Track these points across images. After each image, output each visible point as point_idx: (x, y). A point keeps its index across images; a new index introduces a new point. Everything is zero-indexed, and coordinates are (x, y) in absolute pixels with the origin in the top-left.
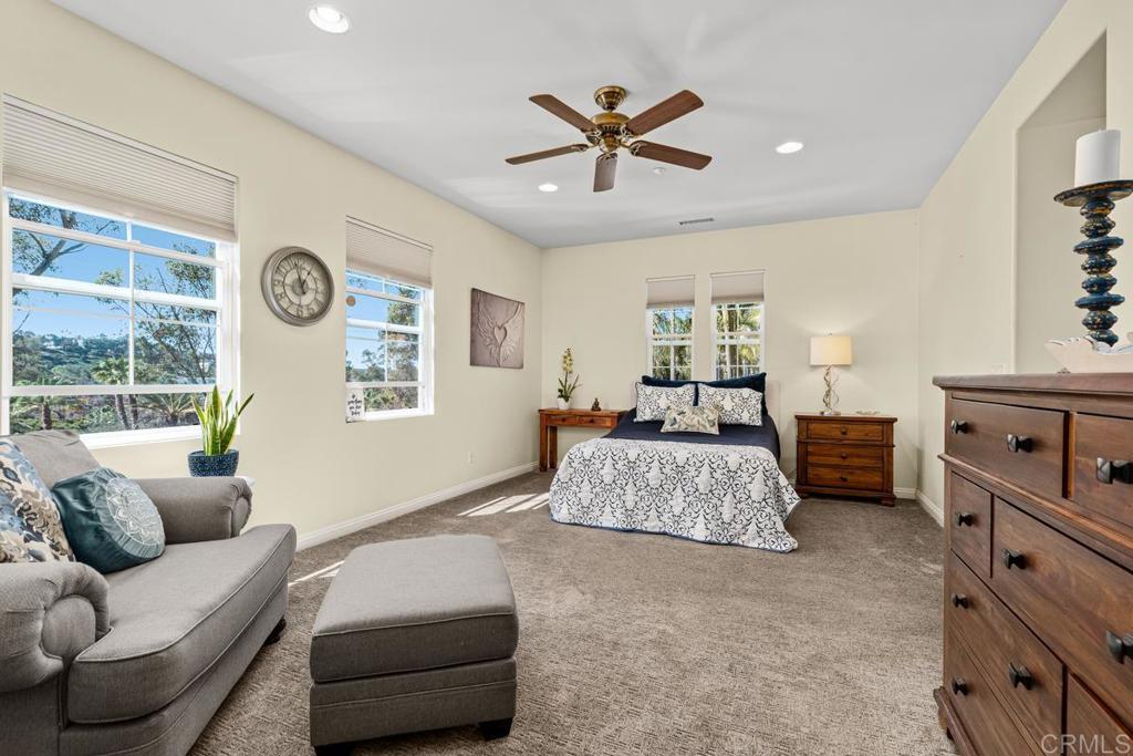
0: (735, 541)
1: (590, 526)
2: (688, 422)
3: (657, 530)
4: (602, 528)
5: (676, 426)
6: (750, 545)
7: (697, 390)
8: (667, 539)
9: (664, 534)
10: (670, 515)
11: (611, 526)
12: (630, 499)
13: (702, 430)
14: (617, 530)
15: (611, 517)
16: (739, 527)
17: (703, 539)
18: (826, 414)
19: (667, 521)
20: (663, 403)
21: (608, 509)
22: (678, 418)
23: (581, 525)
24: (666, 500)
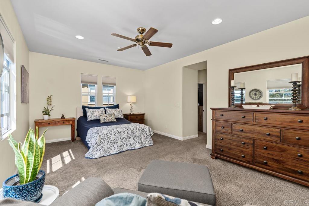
0: (144, 146)
1: (107, 156)
2: (109, 119)
3: (126, 150)
4: (111, 155)
5: (105, 121)
6: (147, 146)
7: (105, 109)
8: (129, 151)
9: (128, 150)
10: (130, 144)
11: (114, 153)
12: (119, 143)
13: (112, 121)
14: (116, 154)
15: (114, 150)
16: (145, 142)
17: (138, 148)
18: (131, 114)
19: (129, 146)
20: (97, 114)
21: (113, 148)
22: (106, 118)
23: (104, 156)
24: (129, 141)
